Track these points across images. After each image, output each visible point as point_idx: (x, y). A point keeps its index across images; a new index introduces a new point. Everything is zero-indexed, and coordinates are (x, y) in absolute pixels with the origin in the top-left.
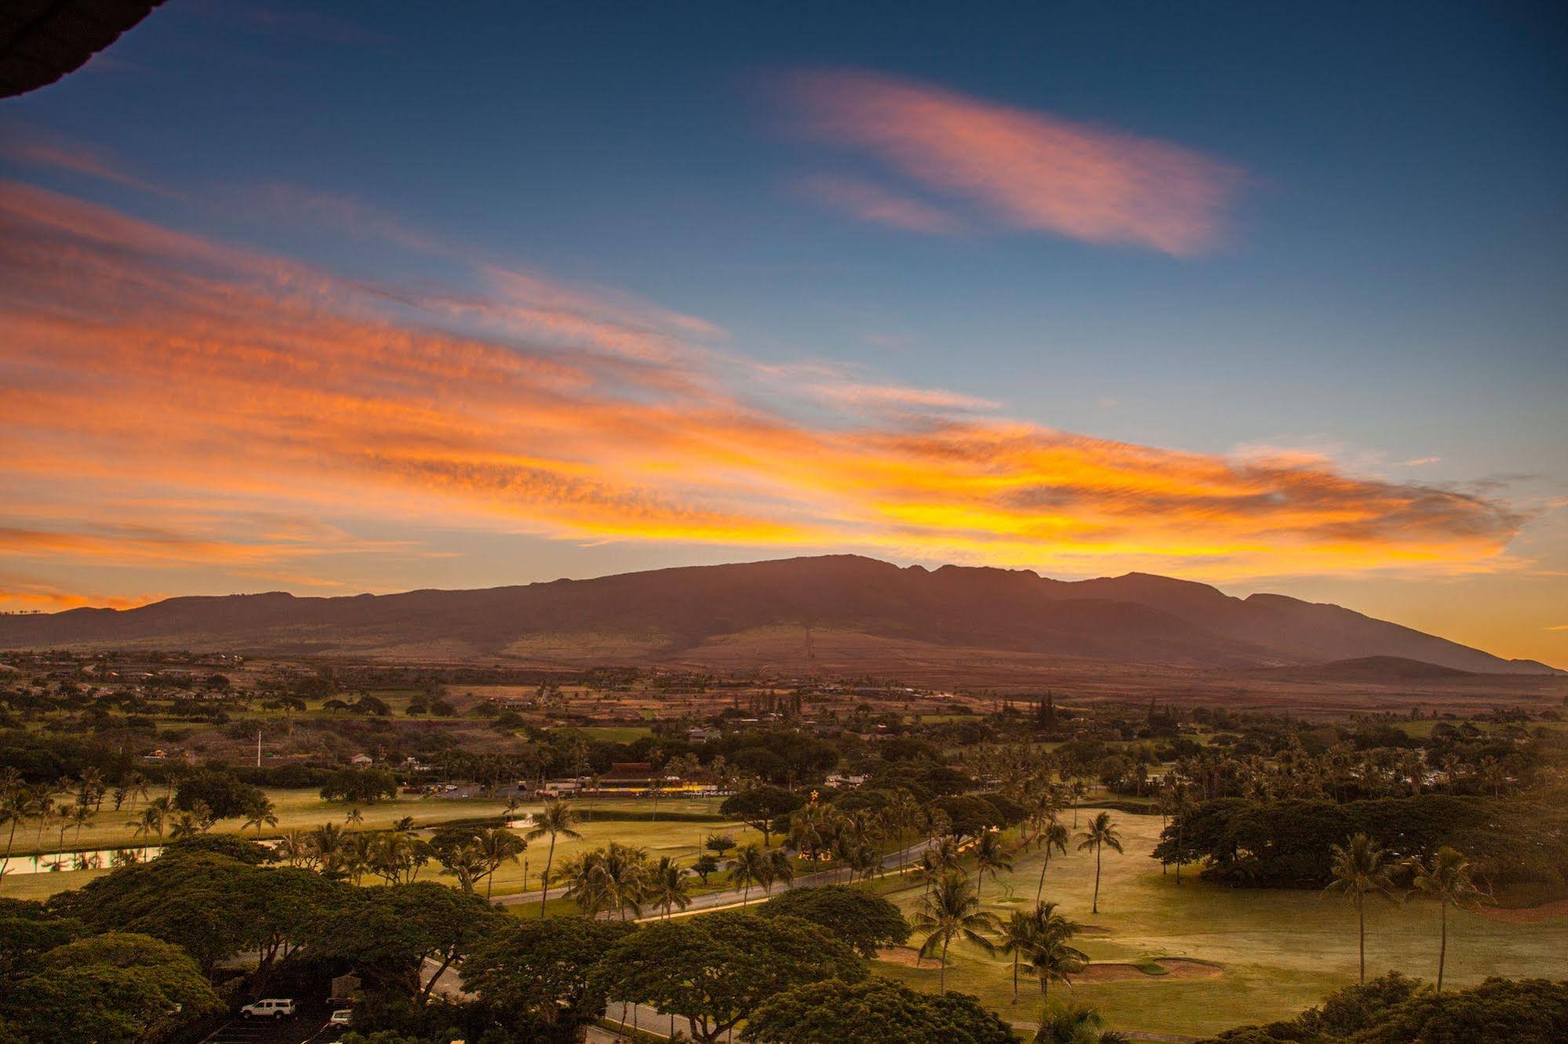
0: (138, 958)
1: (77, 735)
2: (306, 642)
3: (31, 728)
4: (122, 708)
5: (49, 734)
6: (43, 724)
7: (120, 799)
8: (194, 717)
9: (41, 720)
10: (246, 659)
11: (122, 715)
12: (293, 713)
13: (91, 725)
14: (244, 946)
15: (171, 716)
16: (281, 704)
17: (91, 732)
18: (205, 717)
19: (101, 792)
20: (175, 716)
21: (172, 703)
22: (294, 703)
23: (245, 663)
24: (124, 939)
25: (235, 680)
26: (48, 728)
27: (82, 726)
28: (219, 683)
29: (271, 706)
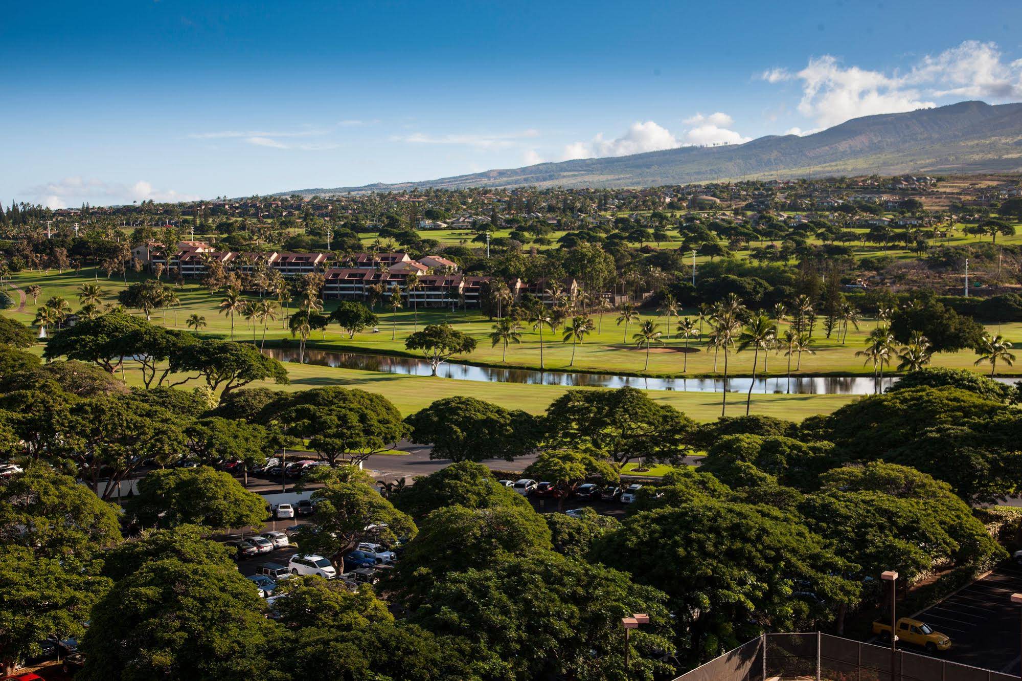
0: (909, 490)
1: (780, 263)
2: (1005, 156)
3: (739, 256)
4: (818, 236)
5: (756, 263)
6: (749, 252)
7: (830, 328)
8: (890, 244)
9: (746, 249)
10: (939, 179)
11: (820, 243)
12: (1000, 239)
13: (792, 253)
14: (1012, 490)
15: (867, 244)
16: (985, 228)
17: (793, 261)
18: (903, 244)
19: (812, 319)
20: (871, 244)
21: (868, 231)
22: (1002, 228)
23: (939, 184)
24: (893, 470)
25: (928, 204)
26: (754, 256)
27: (783, 256)
28: (911, 205)
29: (972, 231)
